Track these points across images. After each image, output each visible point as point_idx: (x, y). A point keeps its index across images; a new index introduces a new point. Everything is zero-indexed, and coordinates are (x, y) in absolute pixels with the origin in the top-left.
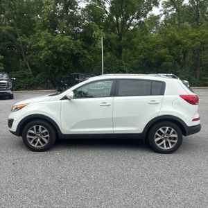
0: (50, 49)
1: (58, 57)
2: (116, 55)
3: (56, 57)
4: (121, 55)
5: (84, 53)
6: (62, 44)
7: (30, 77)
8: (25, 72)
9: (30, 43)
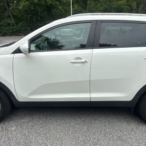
1: (34, 8)
7: (13, 25)
8: (9, 21)
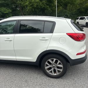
0: (31, 6)
1: (35, 10)
2: (64, 8)
3: (33, 10)
4: (66, 8)
5: (47, 8)
6: (36, 3)
9: (22, 3)
